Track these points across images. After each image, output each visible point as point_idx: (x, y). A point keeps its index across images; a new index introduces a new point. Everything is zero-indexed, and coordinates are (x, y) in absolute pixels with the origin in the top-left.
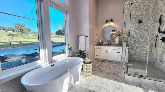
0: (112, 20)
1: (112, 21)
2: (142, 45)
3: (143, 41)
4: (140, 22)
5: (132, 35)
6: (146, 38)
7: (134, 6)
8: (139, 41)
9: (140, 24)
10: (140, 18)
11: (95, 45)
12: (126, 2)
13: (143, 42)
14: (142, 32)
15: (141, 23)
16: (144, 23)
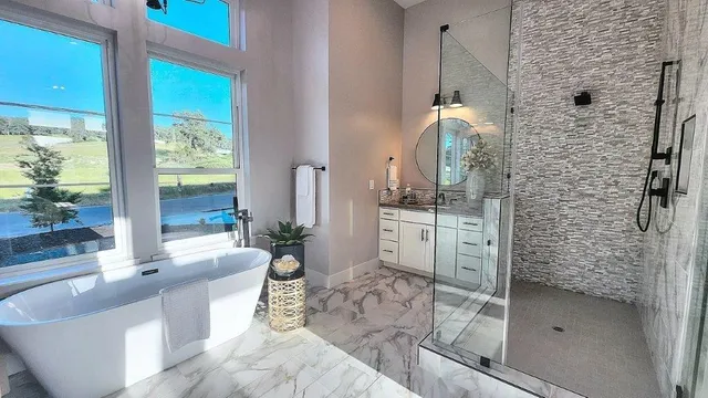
0: (457, 92)
1: (457, 98)
2: (598, 213)
3: (600, 192)
4: (583, 99)
5: (549, 165)
6: (617, 183)
7: (558, 24)
8: (582, 195)
9: (584, 112)
10: (586, 80)
11: (381, 205)
12: (518, 9)
13: (601, 200)
14: (595, 151)
15: (590, 106)
16: (604, 101)
